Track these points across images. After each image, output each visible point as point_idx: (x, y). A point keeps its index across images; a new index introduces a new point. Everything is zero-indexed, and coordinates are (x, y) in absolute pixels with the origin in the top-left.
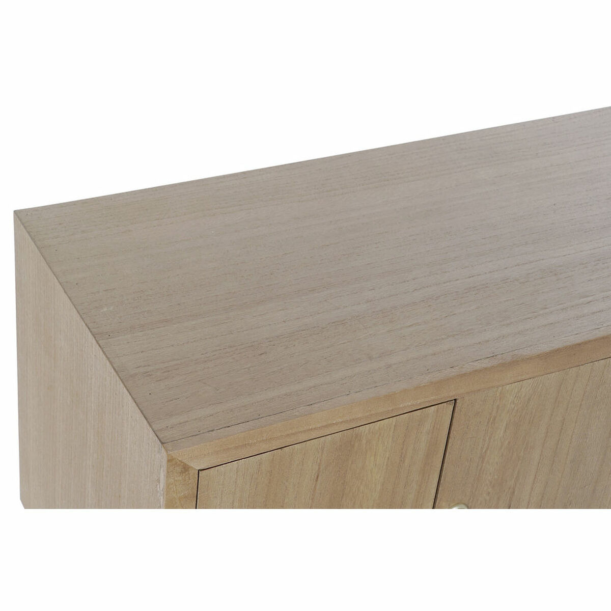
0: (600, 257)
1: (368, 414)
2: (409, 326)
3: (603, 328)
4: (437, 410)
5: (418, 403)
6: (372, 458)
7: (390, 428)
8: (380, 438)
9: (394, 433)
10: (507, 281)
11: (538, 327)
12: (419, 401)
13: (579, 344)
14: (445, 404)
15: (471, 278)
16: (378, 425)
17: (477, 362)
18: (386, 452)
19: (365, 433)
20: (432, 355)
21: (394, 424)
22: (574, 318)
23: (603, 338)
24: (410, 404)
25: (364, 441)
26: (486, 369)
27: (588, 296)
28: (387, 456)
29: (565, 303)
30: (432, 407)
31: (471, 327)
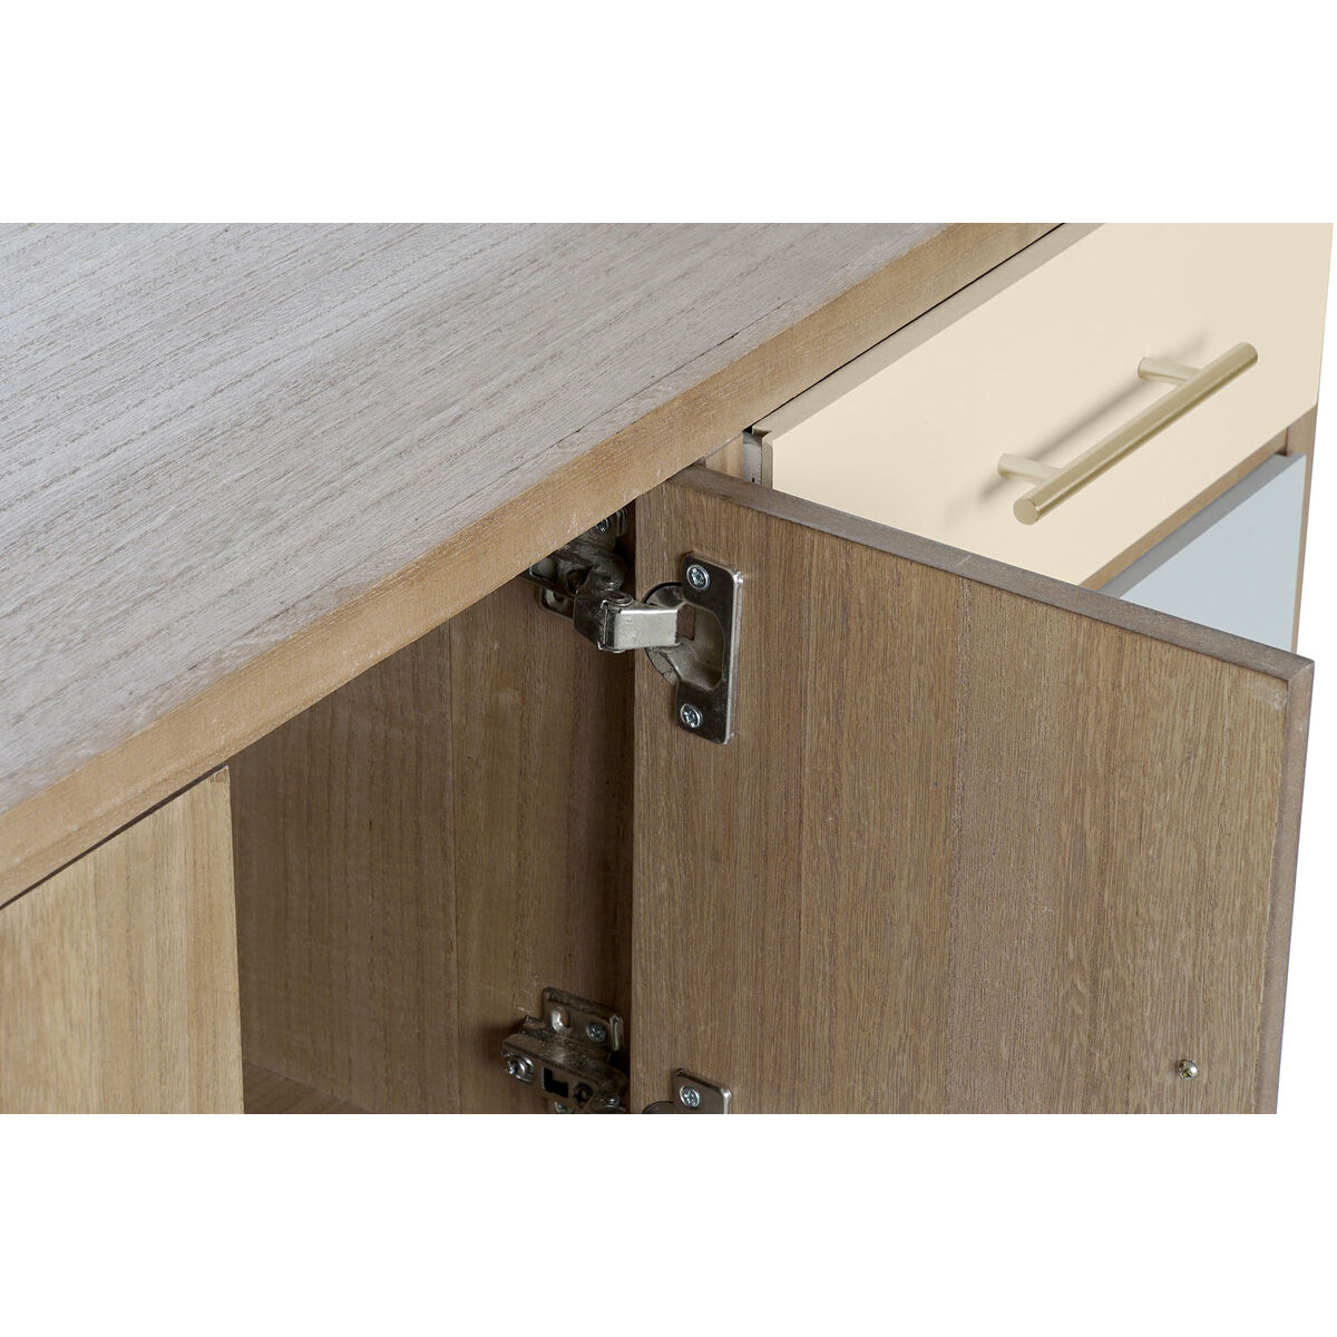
0: (420, 314)
1: (17, 860)
2: (14, 612)
3: (528, 465)
4: (192, 806)
5: (140, 791)
6: (58, 1003)
7: (85, 893)
8: (66, 931)
9: (96, 905)
10: (213, 434)
11: (363, 512)
12: (141, 786)
13: (490, 519)
14: (207, 781)
15: (113, 457)
16: (52, 890)
17: (253, 635)
18: (90, 973)
19: (24, 926)
20: (120, 656)
21: (91, 877)
22: (441, 464)
23: (539, 487)
24: (118, 800)
25: (25, 955)
26: (284, 645)
27: (446, 408)
28: (96, 987)
29: (397, 439)
30: (179, 800)
31: (186, 565)
